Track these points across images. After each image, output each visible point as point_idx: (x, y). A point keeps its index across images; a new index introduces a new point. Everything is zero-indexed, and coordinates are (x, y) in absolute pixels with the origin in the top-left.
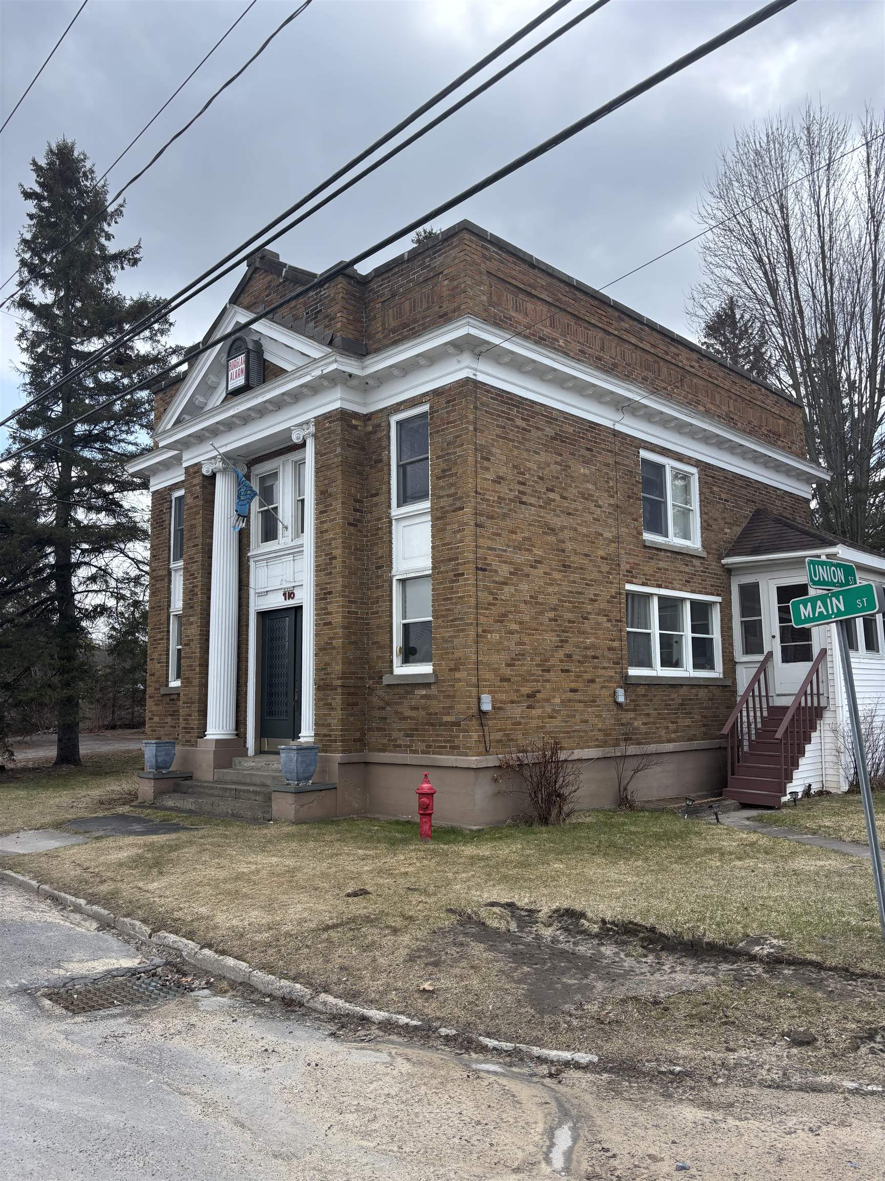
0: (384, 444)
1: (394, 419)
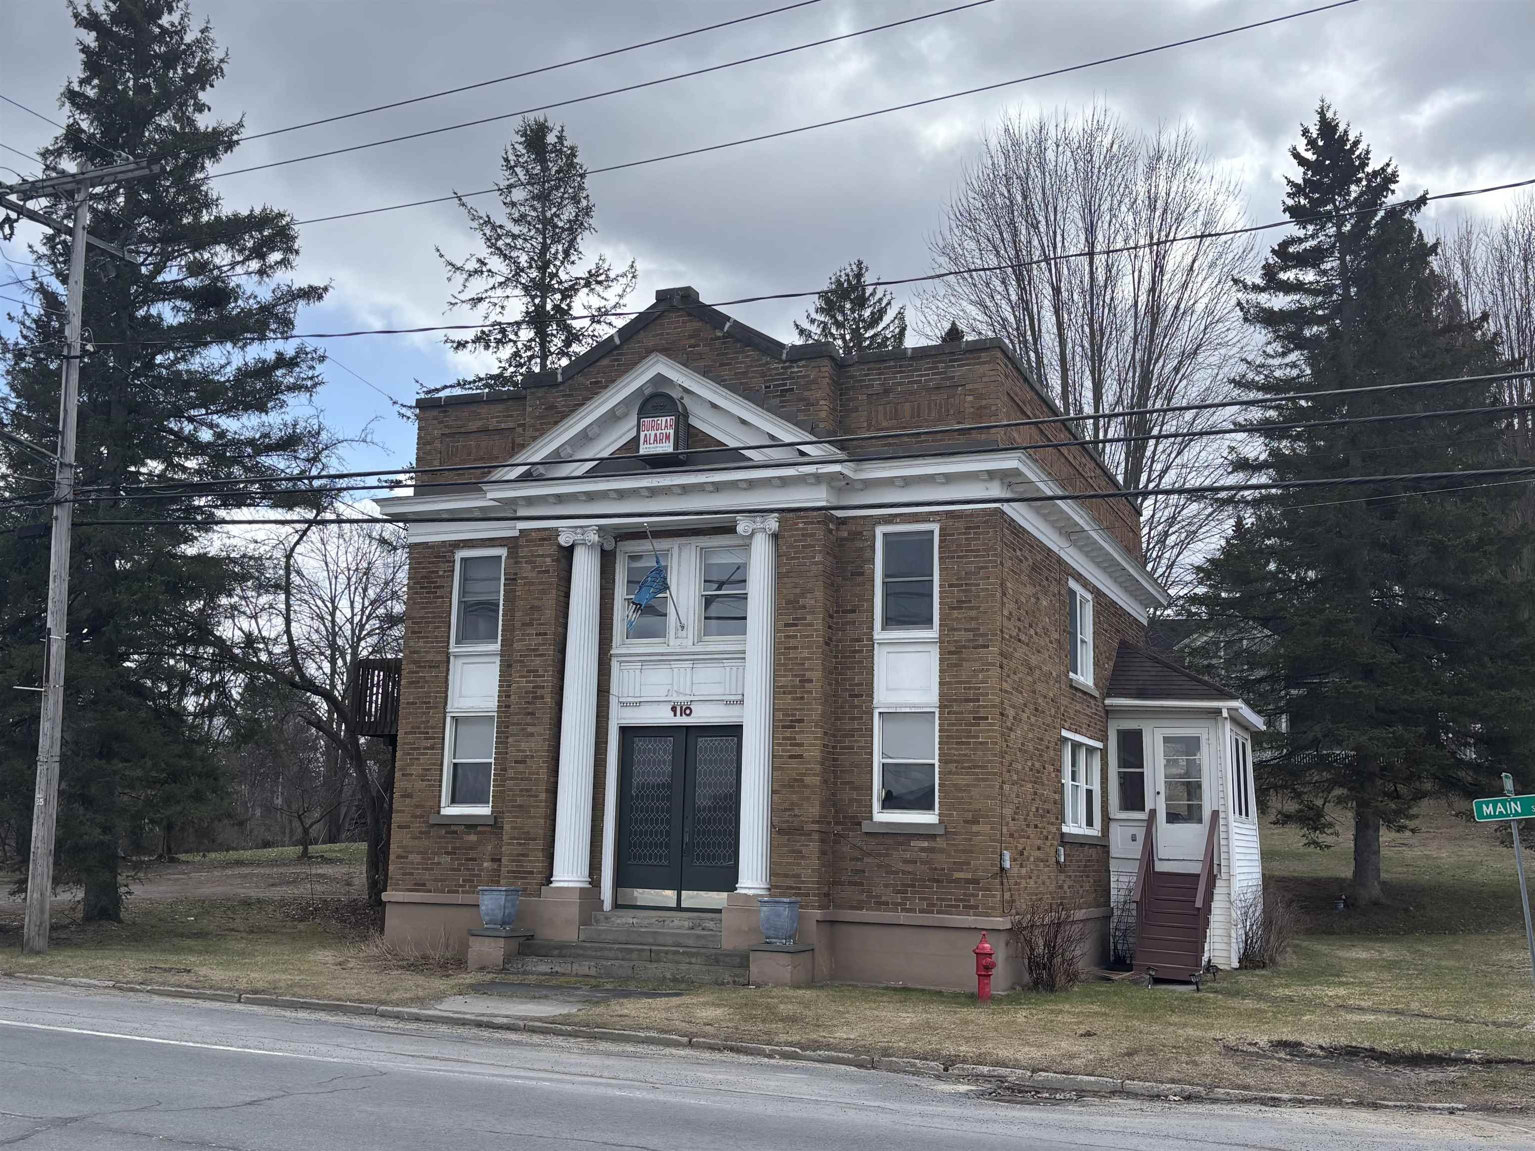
0: (867, 555)
1: (880, 531)
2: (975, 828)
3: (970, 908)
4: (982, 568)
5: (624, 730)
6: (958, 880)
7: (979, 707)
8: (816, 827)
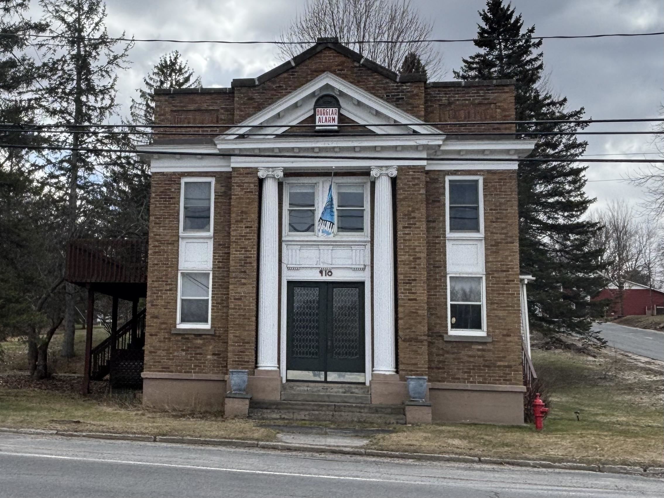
0: (441, 191)
1: (448, 178)
2: (508, 339)
3: (507, 381)
4: (509, 201)
5: (289, 283)
6: (499, 366)
7: (509, 275)
8: (426, 338)
